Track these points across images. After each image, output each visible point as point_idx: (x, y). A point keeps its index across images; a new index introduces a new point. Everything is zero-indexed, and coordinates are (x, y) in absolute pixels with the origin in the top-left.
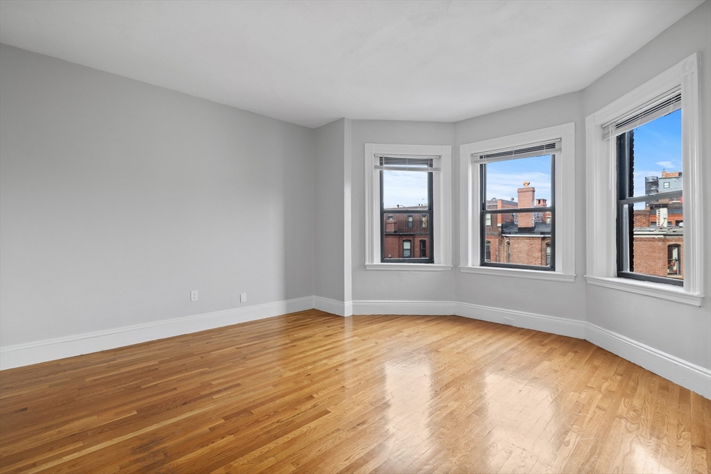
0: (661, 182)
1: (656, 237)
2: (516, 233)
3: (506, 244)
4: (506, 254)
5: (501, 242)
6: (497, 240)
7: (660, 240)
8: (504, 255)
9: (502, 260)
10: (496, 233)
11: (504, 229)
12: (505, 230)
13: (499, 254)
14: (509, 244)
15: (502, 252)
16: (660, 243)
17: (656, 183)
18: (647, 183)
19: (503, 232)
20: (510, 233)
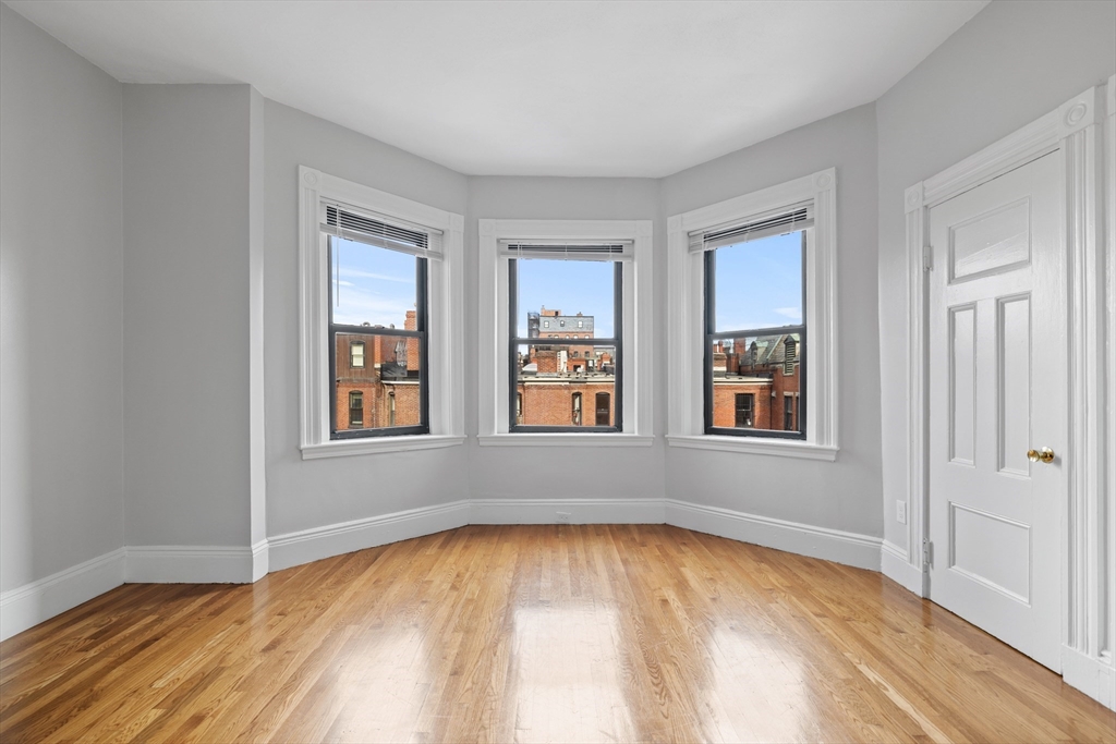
0: (542, 320)
1: (563, 384)
2: (404, 379)
3: (387, 395)
4: (387, 412)
5: (379, 394)
6: (374, 390)
7: (566, 388)
8: (384, 413)
9: (381, 422)
10: (372, 379)
11: (384, 373)
12: (386, 374)
13: (377, 411)
14: (392, 395)
15: (381, 409)
16: (566, 392)
17: (537, 321)
18: (530, 320)
19: (382, 378)
20: (395, 379)
